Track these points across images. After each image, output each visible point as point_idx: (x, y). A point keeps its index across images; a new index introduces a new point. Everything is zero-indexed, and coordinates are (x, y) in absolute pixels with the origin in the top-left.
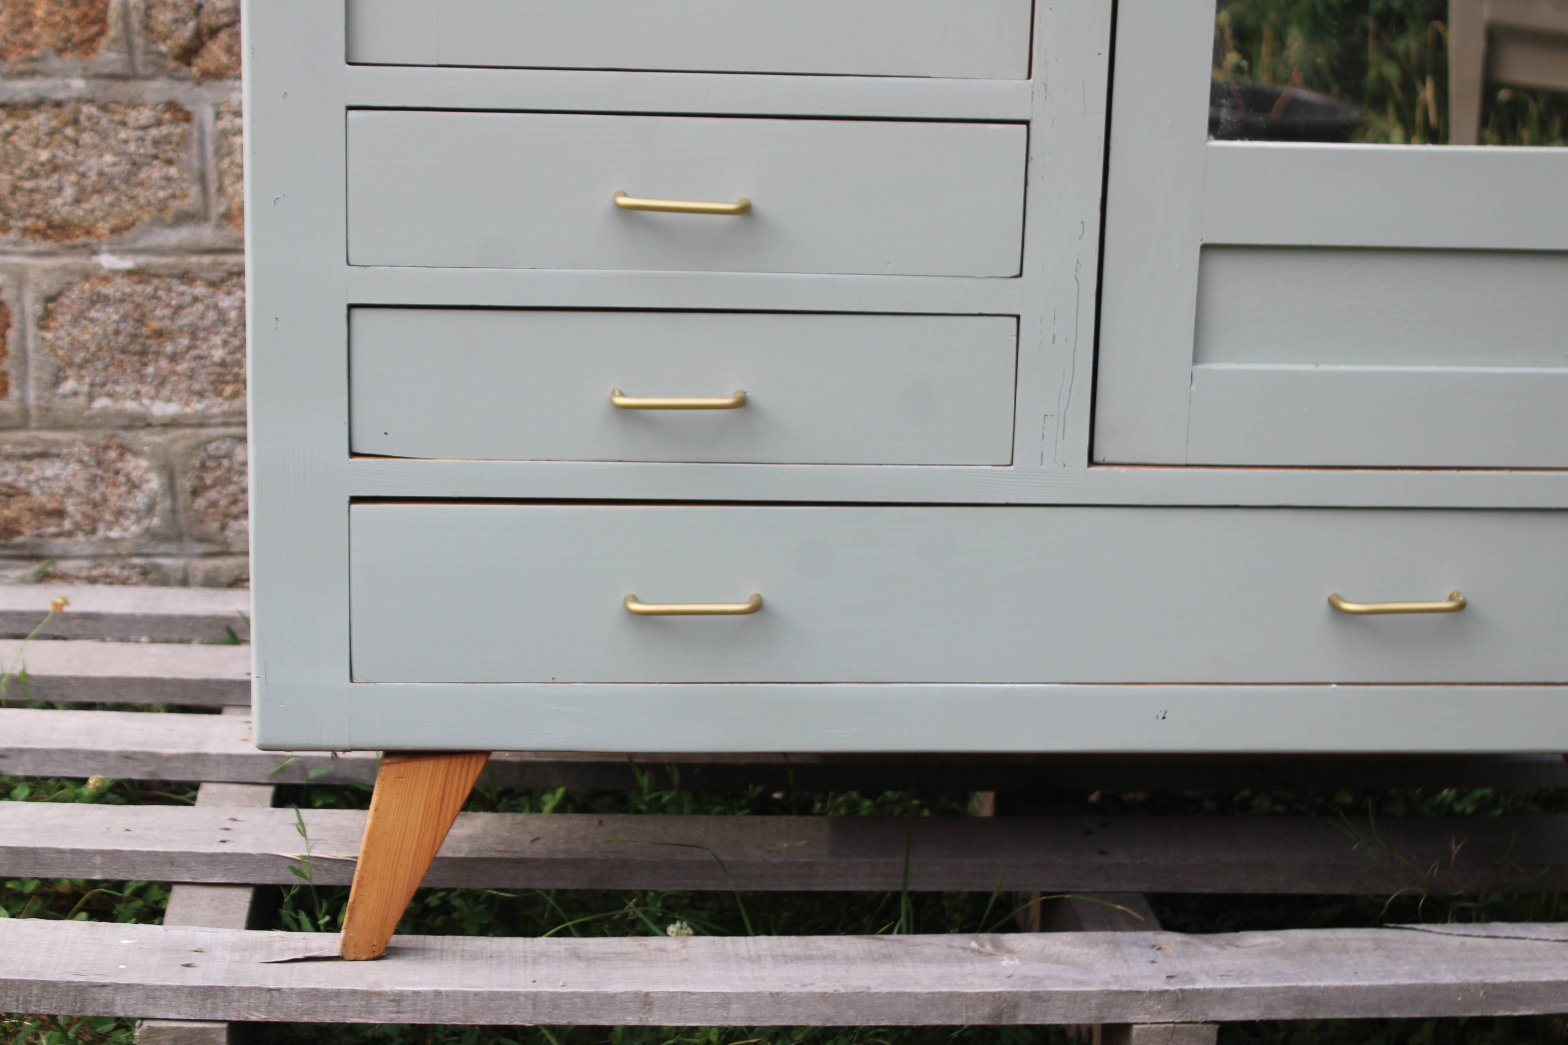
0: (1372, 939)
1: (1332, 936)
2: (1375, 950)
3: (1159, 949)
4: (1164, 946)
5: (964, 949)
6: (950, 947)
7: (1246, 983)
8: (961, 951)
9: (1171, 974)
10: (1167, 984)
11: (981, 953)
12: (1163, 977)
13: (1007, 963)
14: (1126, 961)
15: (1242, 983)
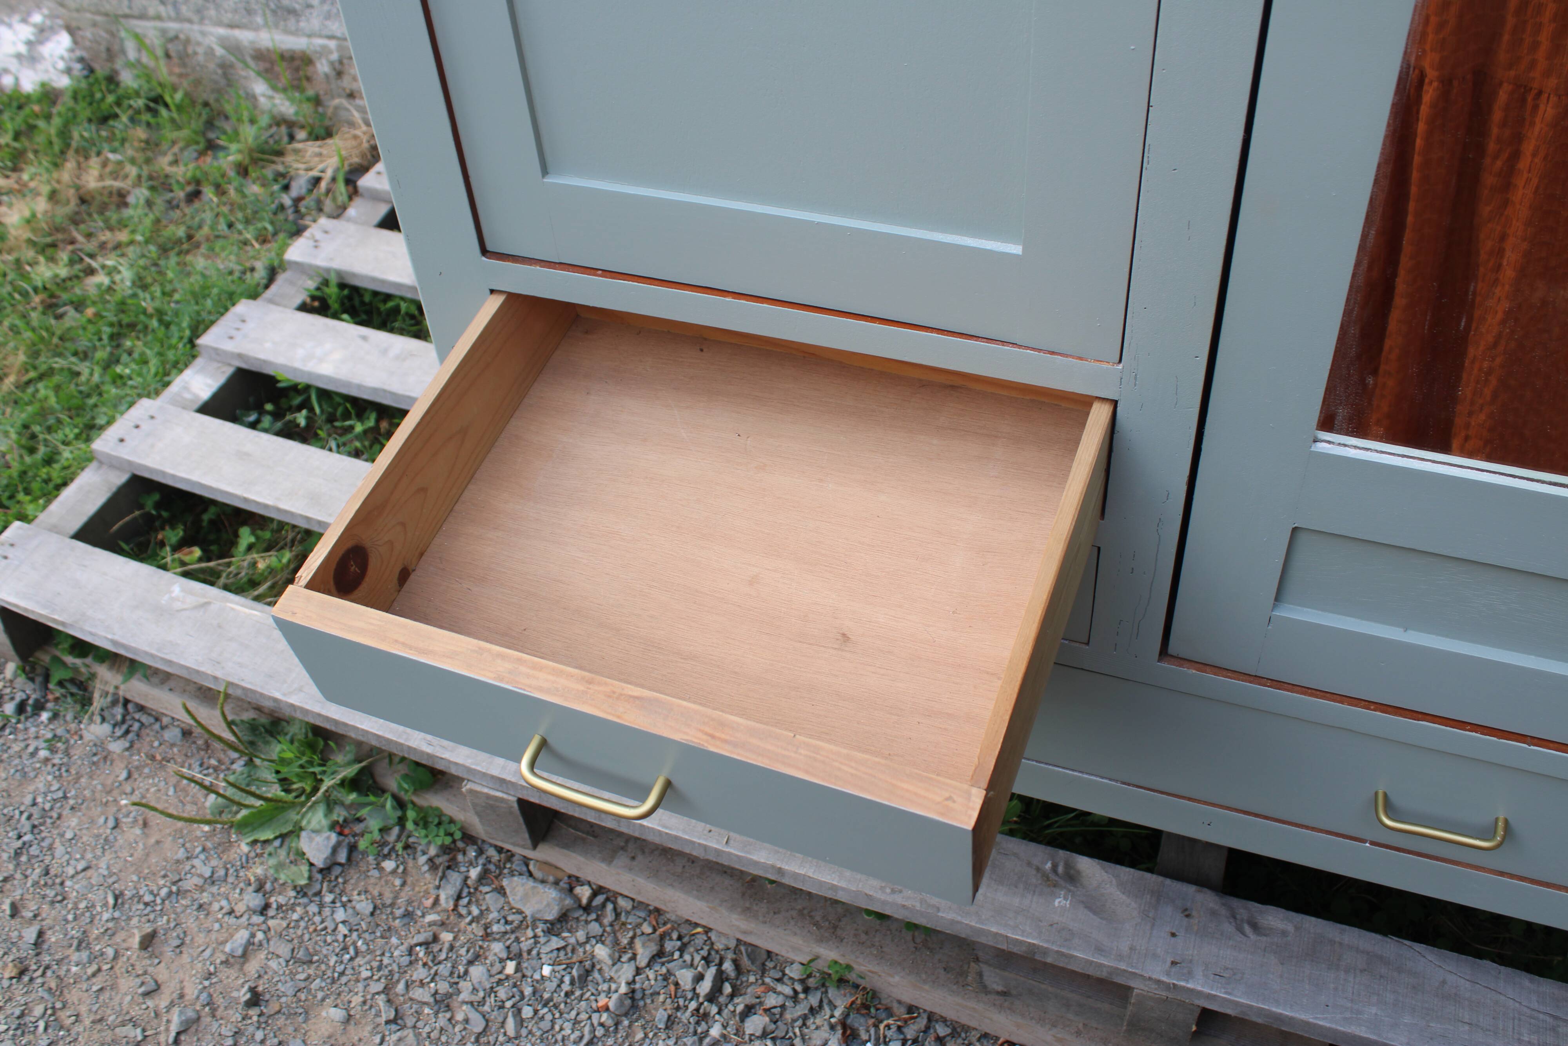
0: (1368, 953)
1: (1337, 939)
2: (1362, 971)
3: (1187, 916)
4: (1194, 913)
5: (1038, 869)
6: (1029, 864)
7: (1229, 994)
8: (1034, 872)
9: (1178, 960)
10: (1168, 974)
11: (1048, 879)
12: (1169, 959)
13: (1060, 902)
14: (1153, 925)
15: (1226, 993)
